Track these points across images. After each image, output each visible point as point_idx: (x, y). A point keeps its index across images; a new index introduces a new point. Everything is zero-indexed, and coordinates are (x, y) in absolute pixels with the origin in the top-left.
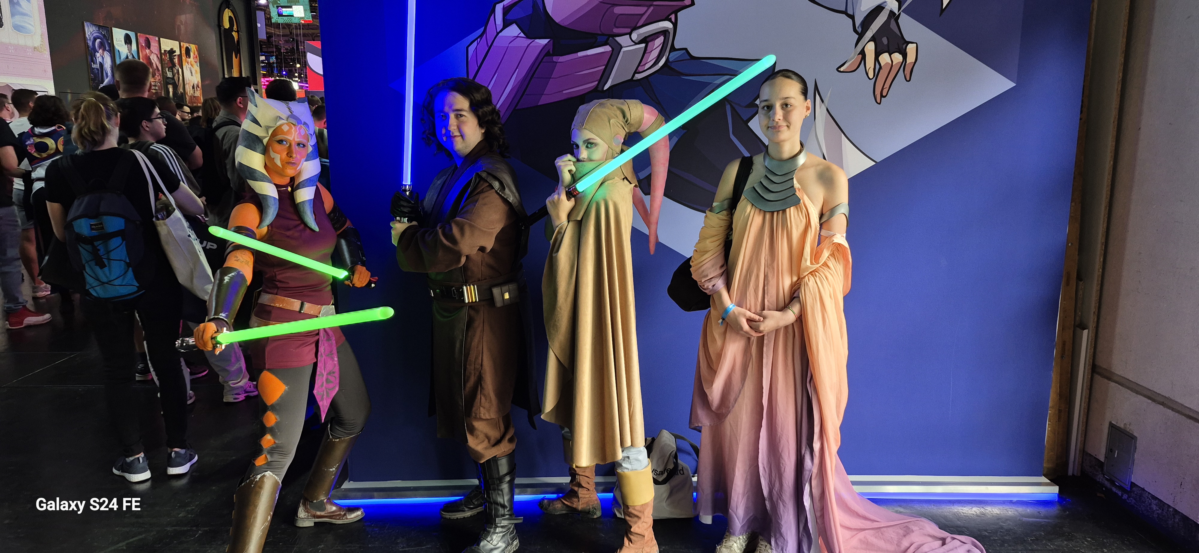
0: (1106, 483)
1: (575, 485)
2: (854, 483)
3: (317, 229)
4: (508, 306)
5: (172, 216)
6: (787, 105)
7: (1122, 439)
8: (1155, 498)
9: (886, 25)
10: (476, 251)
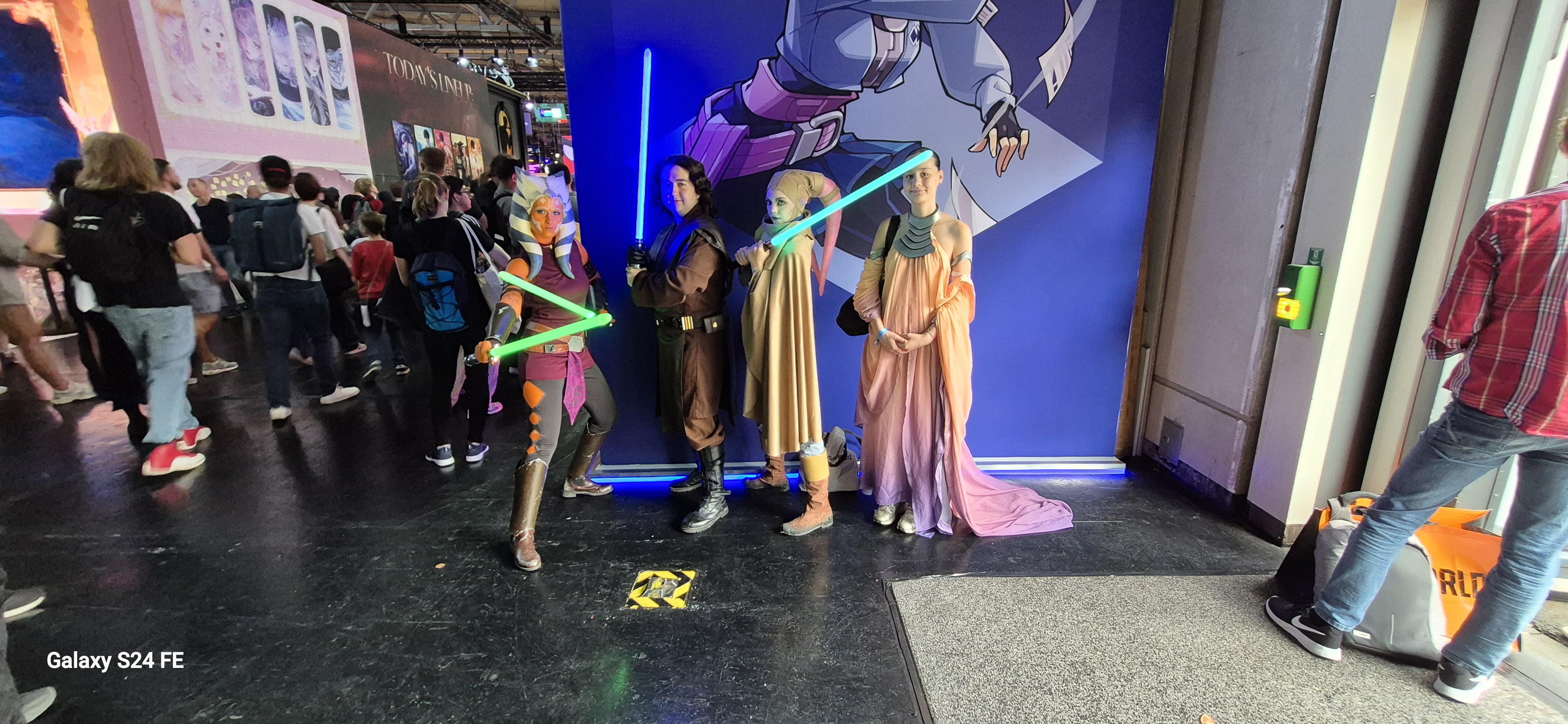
0: (1161, 462)
1: (769, 468)
2: (977, 463)
3: (573, 277)
4: (716, 333)
5: (488, 271)
6: (924, 174)
7: (1172, 428)
8: (1196, 472)
9: (1006, 115)
10: (694, 291)
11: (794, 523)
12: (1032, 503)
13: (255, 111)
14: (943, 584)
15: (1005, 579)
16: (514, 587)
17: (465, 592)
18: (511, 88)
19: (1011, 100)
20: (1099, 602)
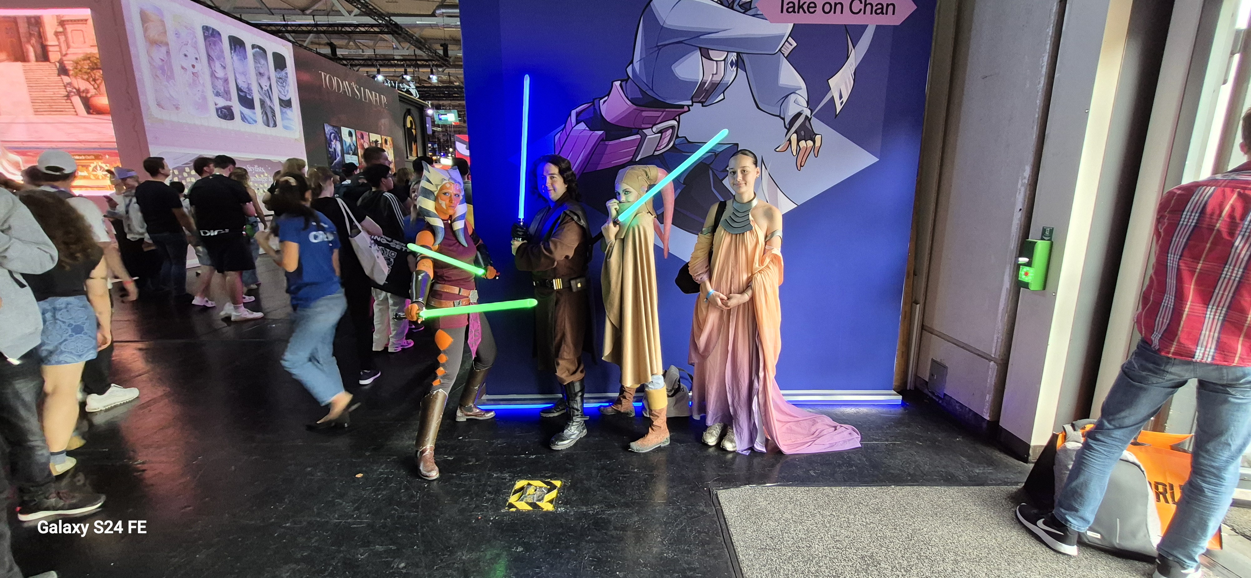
0: (930, 394)
1: (622, 398)
2: (784, 395)
3: (466, 246)
4: (580, 291)
6: (744, 171)
7: (939, 368)
8: (957, 402)
9: (803, 124)
10: (563, 258)
11: (639, 442)
12: (828, 427)
13: (219, 117)
14: (758, 492)
15: (808, 489)
16: (417, 492)
17: (379, 497)
18: (416, 98)
19: (807, 112)
20: (883, 507)
